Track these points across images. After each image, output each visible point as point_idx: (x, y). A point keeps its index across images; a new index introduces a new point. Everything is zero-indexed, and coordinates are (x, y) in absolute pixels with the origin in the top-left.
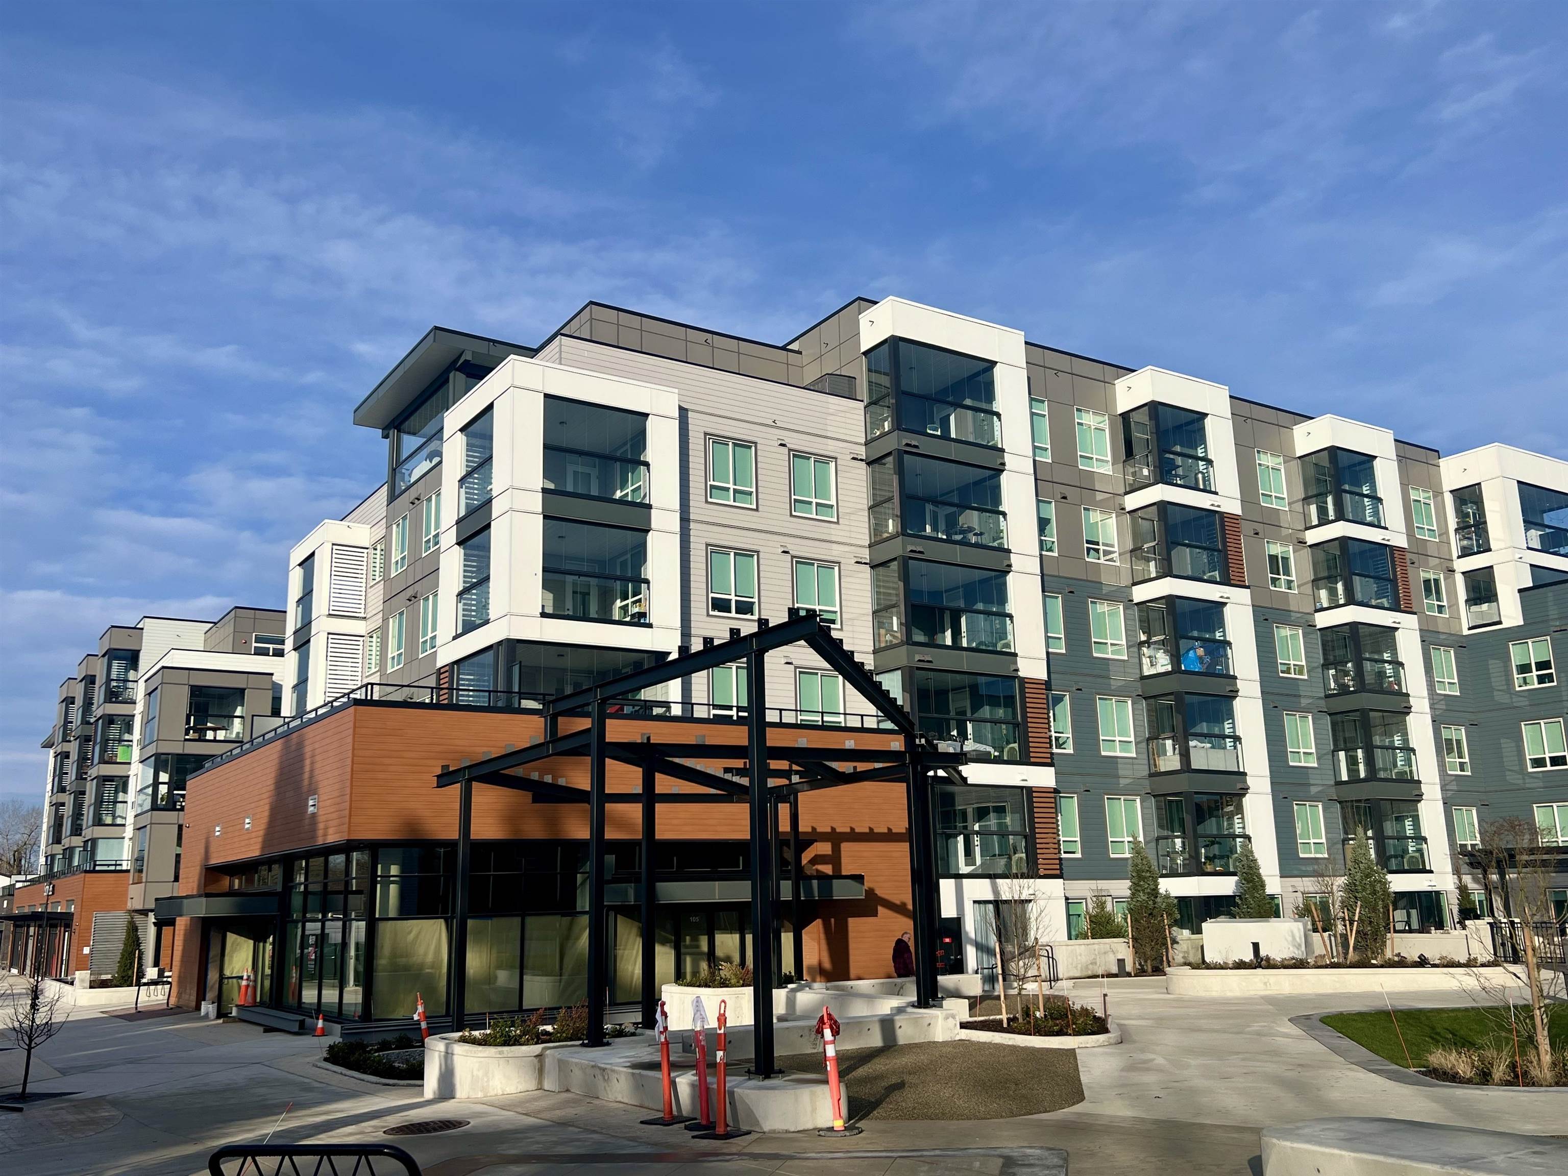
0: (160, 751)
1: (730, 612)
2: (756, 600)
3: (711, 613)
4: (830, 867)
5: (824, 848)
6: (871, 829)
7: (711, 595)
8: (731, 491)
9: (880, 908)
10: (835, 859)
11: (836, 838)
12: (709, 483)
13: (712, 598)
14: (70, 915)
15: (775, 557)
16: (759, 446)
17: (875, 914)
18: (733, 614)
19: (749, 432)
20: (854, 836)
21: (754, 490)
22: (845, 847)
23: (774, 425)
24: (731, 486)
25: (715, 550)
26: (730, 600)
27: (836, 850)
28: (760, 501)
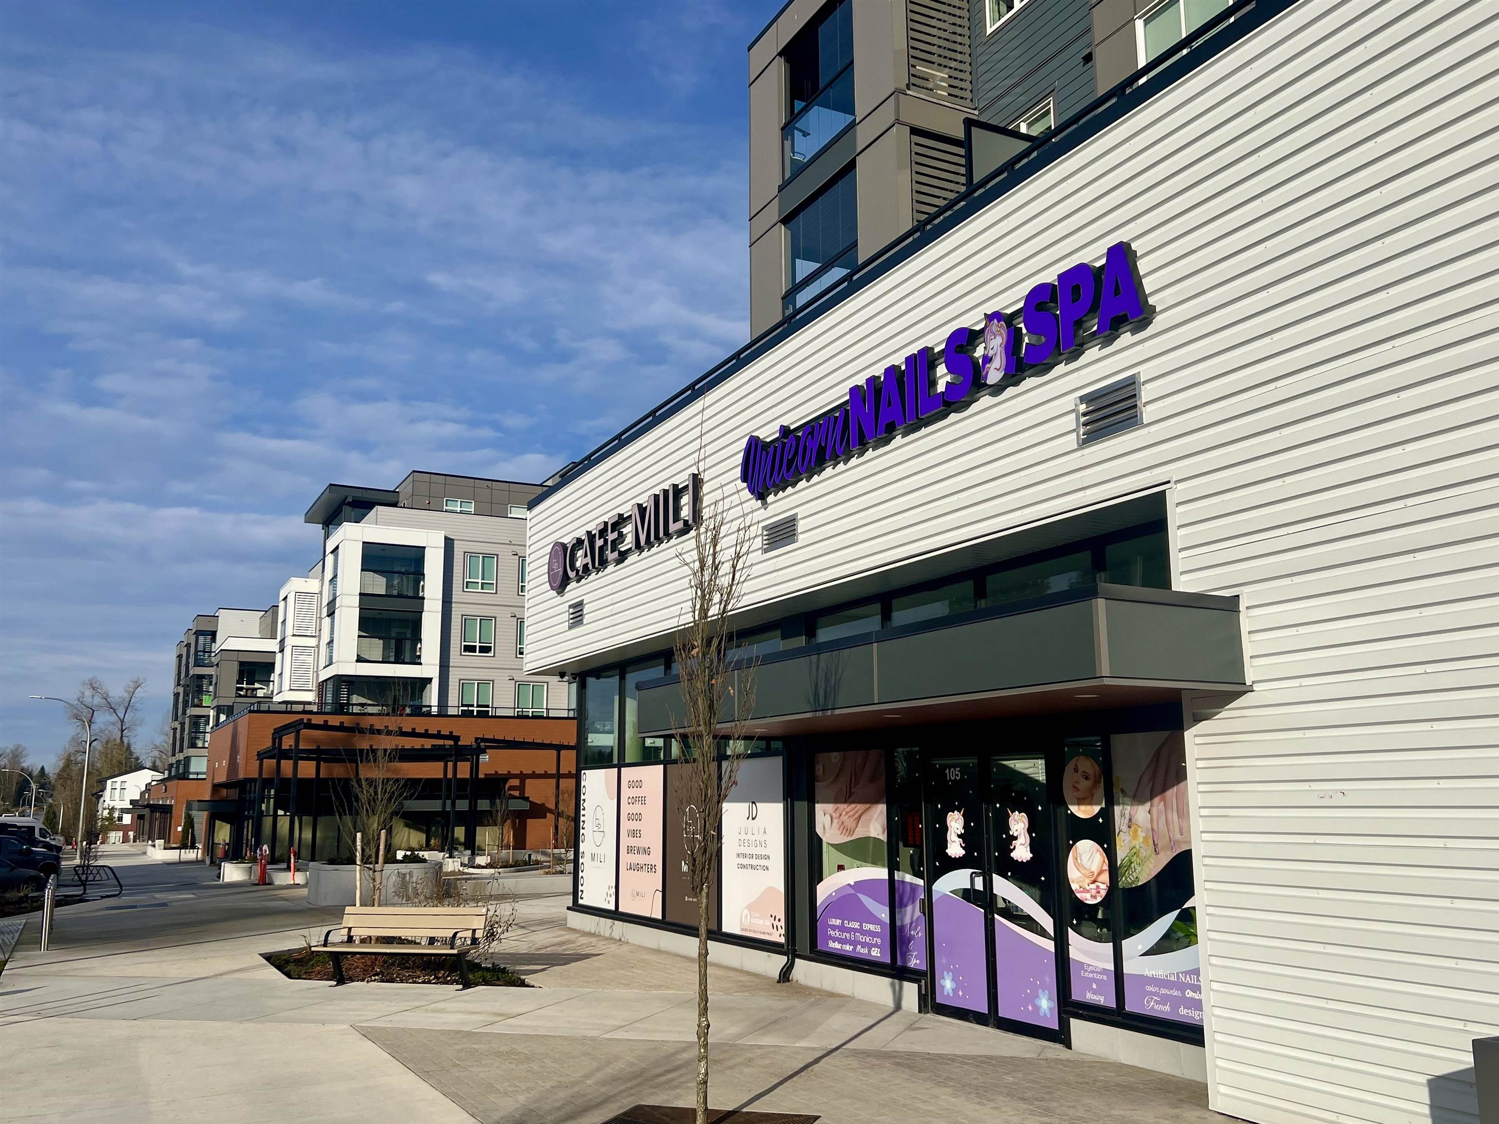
0: (219, 704)
1: (475, 652)
2: (492, 645)
3: (463, 653)
4: (518, 792)
5: (515, 782)
6: (546, 772)
7: (464, 643)
8: (480, 584)
9: (548, 814)
10: (521, 788)
11: (523, 777)
12: (465, 580)
13: (465, 646)
14: (171, 806)
15: (508, 620)
16: (499, 557)
17: (545, 817)
18: (477, 654)
19: (491, 549)
20: (534, 776)
21: (495, 582)
22: (528, 782)
23: (510, 543)
24: (480, 581)
25: (466, 620)
26: (476, 646)
27: (523, 783)
28: (498, 589)
